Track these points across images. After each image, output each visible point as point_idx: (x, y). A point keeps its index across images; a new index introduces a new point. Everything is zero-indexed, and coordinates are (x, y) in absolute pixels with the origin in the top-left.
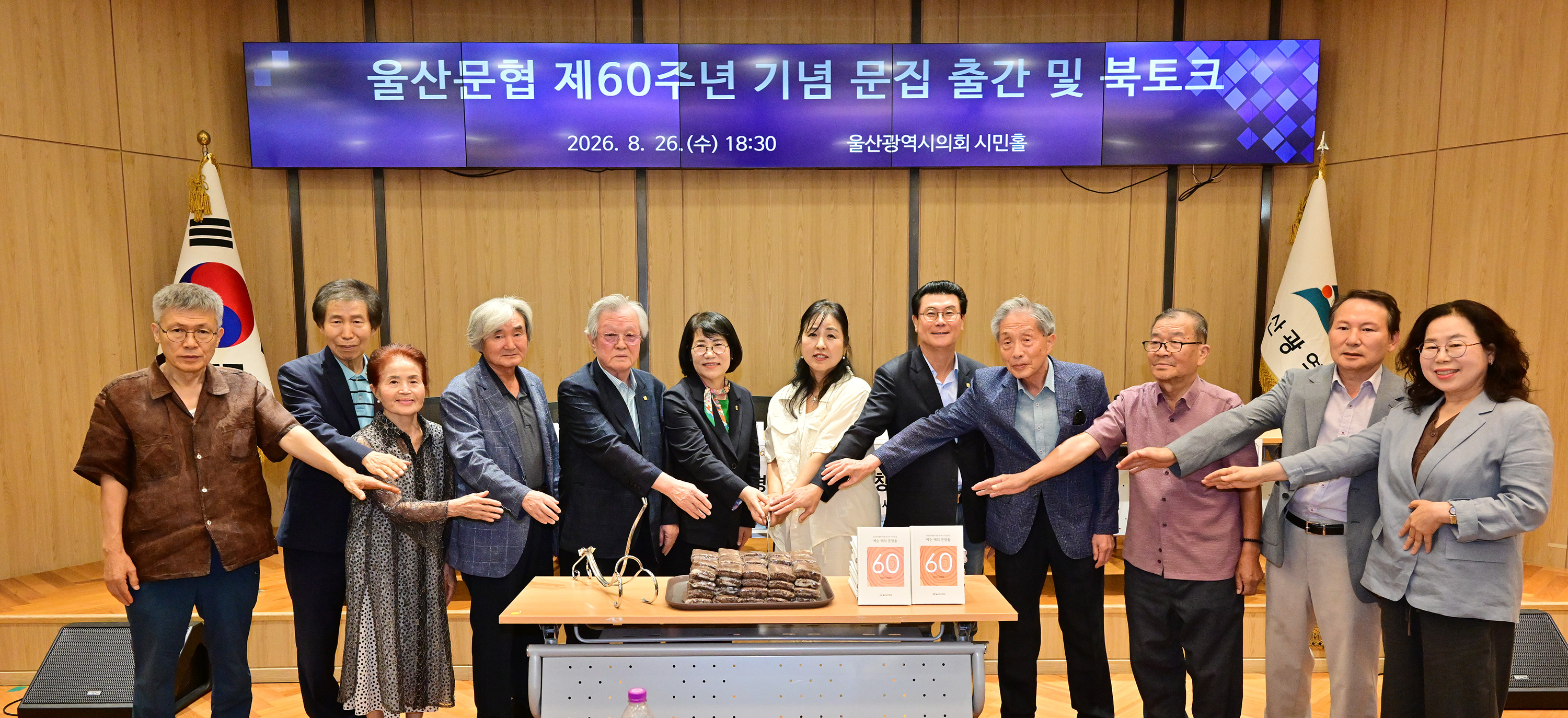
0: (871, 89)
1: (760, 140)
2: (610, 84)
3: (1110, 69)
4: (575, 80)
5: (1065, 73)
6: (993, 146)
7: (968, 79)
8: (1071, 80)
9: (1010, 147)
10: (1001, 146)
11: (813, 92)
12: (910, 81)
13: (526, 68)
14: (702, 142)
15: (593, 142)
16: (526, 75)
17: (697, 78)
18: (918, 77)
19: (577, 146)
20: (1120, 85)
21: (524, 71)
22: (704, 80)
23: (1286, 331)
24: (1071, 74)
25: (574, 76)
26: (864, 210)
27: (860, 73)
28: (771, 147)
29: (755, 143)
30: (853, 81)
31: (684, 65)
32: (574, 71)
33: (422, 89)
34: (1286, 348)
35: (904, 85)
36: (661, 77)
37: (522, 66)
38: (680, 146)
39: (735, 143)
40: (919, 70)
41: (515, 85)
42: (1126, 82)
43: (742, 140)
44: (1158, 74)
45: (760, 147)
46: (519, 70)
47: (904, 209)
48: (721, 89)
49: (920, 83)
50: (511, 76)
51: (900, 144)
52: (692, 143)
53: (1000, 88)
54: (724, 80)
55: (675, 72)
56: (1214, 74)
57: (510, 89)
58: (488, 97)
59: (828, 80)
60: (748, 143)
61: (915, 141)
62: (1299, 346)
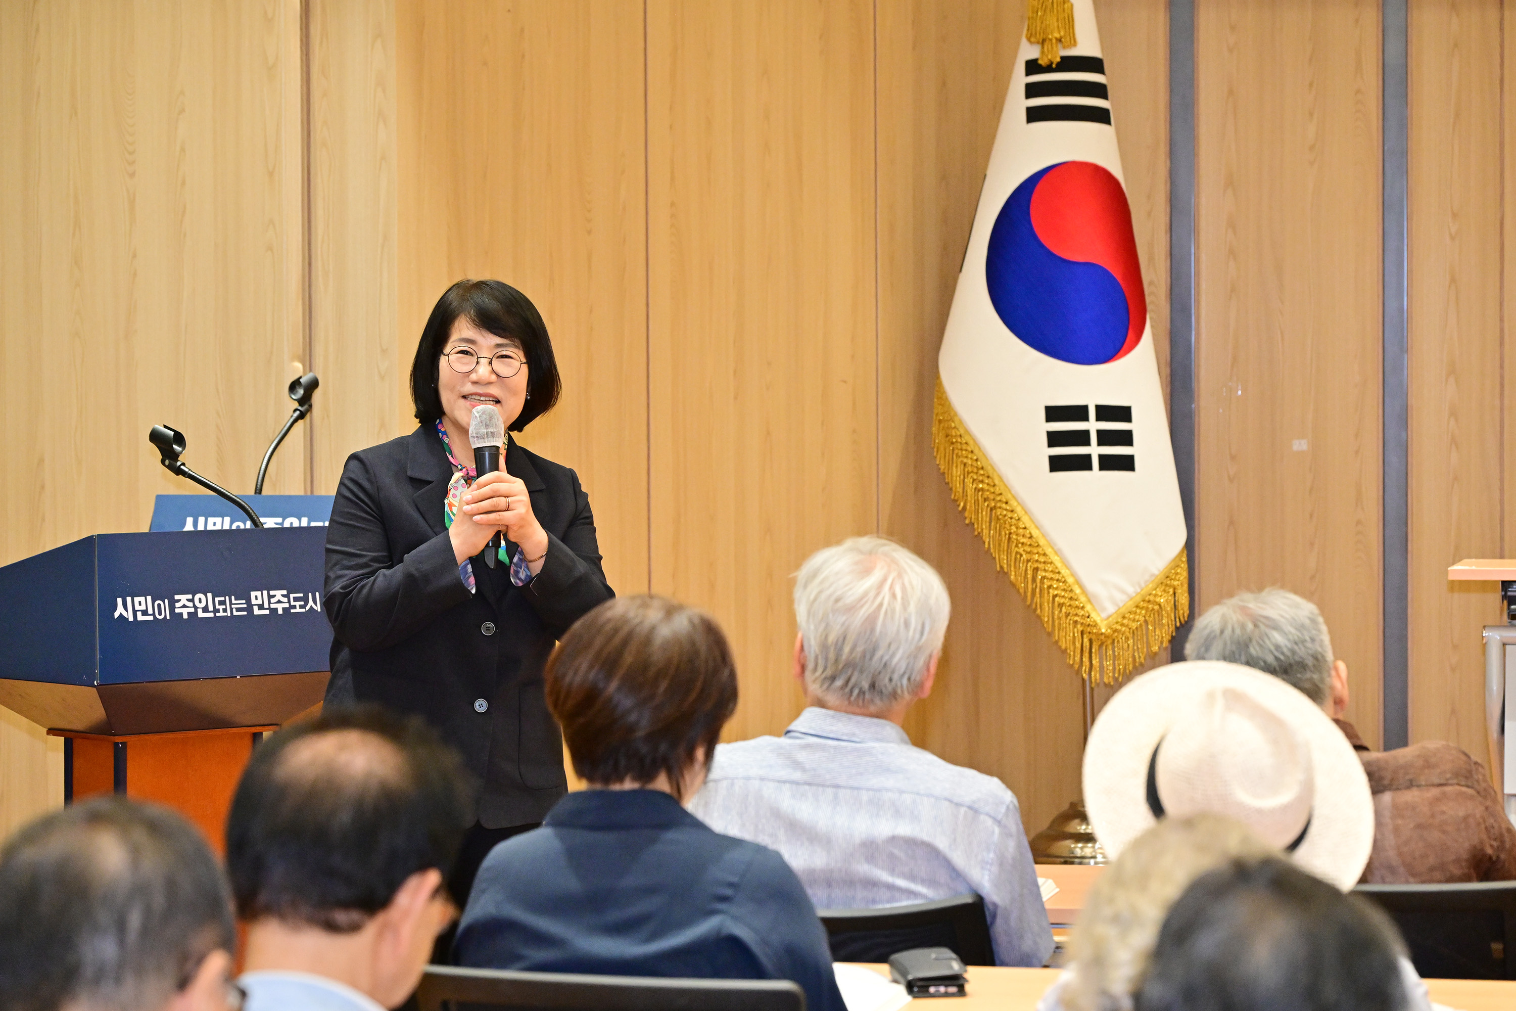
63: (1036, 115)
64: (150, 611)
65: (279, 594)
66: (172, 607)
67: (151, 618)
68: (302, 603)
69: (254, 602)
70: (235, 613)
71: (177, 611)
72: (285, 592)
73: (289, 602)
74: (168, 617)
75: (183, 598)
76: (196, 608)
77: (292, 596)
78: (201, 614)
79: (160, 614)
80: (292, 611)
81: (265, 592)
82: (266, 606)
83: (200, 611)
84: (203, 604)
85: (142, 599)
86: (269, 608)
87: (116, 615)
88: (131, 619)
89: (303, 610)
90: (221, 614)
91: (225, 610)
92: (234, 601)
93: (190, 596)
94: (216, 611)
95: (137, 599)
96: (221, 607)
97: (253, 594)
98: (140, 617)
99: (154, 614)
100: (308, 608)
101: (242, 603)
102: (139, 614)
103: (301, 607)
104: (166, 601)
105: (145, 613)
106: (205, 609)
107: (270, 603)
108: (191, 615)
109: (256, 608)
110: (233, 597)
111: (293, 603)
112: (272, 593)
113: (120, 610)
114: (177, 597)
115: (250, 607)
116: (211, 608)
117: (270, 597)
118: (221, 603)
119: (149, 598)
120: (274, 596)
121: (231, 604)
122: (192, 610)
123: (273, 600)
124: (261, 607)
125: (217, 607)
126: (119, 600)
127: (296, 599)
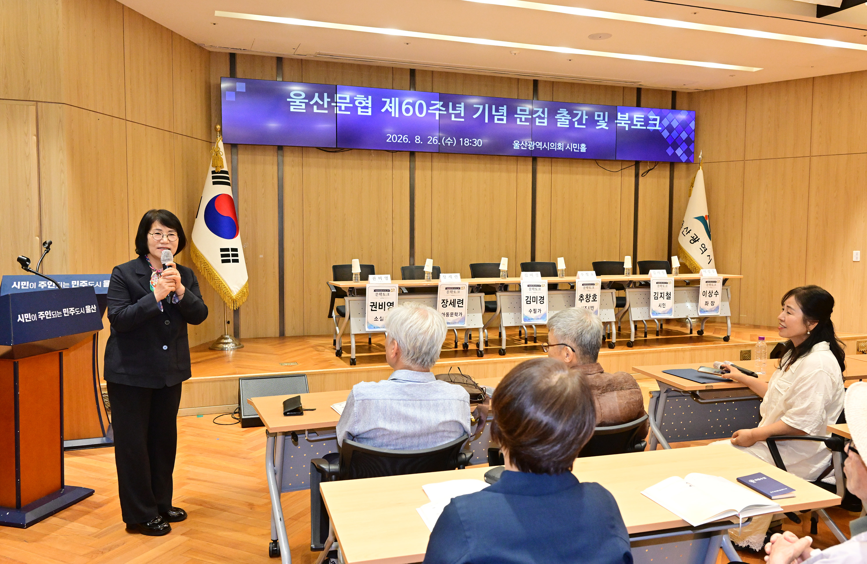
0: (523, 120)
1: (475, 141)
2: (407, 111)
3: (619, 118)
4: (391, 107)
5: (602, 118)
6: (573, 149)
7: (563, 118)
8: (604, 122)
9: (580, 150)
10: (577, 149)
11: (498, 119)
12: (539, 117)
13: (368, 99)
14: (449, 141)
15: (399, 138)
16: (367, 103)
17: (447, 110)
18: (543, 116)
19: (391, 139)
20: (623, 125)
21: (367, 101)
22: (451, 111)
23: (692, 234)
24: (604, 119)
25: (390, 105)
26: (513, 175)
27: (519, 112)
28: (480, 144)
29: (473, 142)
30: (516, 116)
31: (441, 103)
32: (391, 103)
33: (315, 107)
34: (692, 242)
35: (537, 119)
36: (431, 108)
37: (366, 99)
38: (439, 142)
39: (464, 142)
40: (543, 113)
41: (362, 108)
42: (625, 123)
43: (467, 140)
44: (637, 121)
45: (475, 144)
46: (365, 100)
47: (530, 176)
48: (458, 116)
49: (544, 118)
50: (360, 103)
51: (535, 145)
52: (445, 141)
53: (576, 123)
54: (459, 112)
55: (437, 106)
56: (658, 122)
57: (360, 110)
58: (349, 113)
59: (505, 115)
60: (470, 142)
61: (541, 145)
62: (698, 240)
63: (214, 183)
64: (30, 318)
65: (72, 309)
66: (37, 316)
67: (31, 320)
68: (79, 311)
69: (64, 312)
70: (58, 316)
71: (39, 317)
72: (73, 308)
73: (75, 311)
74: (36, 320)
75: (41, 313)
76: (45, 316)
77: (76, 309)
78: (47, 318)
79: (33, 319)
80: (76, 314)
81: (67, 309)
82: (68, 313)
83: (47, 317)
84: (48, 314)
85: (27, 314)
86: (69, 314)
87: (18, 321)
88: (24, 321)
89: (79, 313)
90: (54, 317)
91: (55, 316)
92: (58, 313)
93: (43, 312)
94: (52, 316)
95: (25, 315)
96: (54, 315)
97: (64, 310)
98: (27, 321)
99: (31, 319)
100: (81, 313)
101: (60, 313)
102: (26, 320)
103: (79, 312)
104: (35, 314)
105: (28, 319)
106: (49, 316)
107: (69, 312)
108: (45, 318)
109: (65, 314)
110: (57, 311)
111: (76, 312)
112: (70, 309)
113: (20, 319)
114: (39, 313)
115: (63, 314)
116: (50, 315)
117: (69, 310)
118: (54, 313)
119: (29, 314)
120: (70, 310)
121: (57, 313)
122: (44, 317)
123: (70, 311)
124: (66, 314)
125: (52, 315)
126: (19, 316)
127: (77, 310)
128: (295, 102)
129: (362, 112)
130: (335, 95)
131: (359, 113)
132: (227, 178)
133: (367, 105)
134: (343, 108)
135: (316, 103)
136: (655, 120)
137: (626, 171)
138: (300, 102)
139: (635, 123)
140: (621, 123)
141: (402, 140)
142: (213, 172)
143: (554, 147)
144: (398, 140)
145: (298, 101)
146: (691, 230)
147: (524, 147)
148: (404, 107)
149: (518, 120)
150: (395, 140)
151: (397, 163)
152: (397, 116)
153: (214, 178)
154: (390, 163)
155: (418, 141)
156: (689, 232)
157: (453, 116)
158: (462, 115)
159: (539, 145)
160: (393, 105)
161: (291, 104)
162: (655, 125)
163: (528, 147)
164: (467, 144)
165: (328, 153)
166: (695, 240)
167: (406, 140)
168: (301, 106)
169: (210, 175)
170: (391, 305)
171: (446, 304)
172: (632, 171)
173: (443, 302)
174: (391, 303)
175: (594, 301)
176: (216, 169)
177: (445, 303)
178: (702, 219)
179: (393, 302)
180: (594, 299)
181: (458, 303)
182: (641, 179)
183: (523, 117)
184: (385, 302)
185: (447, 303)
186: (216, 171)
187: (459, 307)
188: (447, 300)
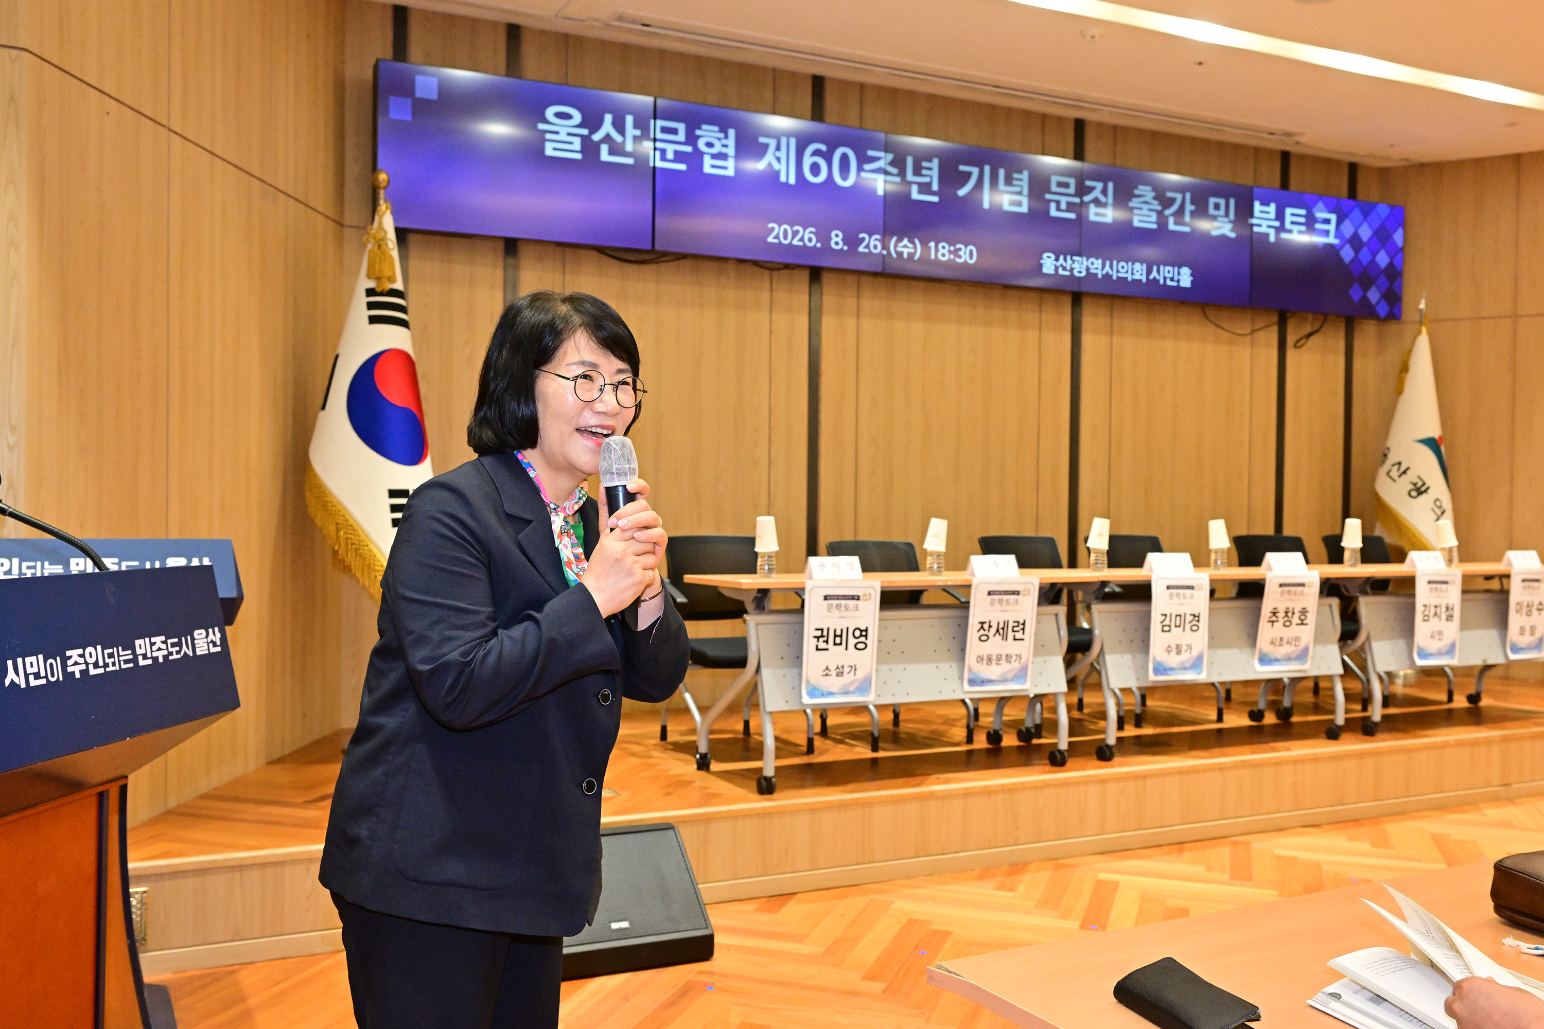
0: (1063, 206)
1: (960, 249)
2: (815, 169)
3: (1256, 213)
4: (778, 159)
5: (1222, 212)
6: (1165, 278)
7: (1145, 207)
8: (1226, 219)
9: (1178, 281)
10: (1172, 279)
11: (1011, 203)
12: (1096, 202)
13: (726, 137)
14: (905, 246)
15: (795, 233)
16: (725, 146)
17: (902, 174)
18: (1103, 199)
19: (777, 237)
20: (1264, 229)
21: (724, 142)
22: (910, 177)
23: (1411, 476)
24: (1227, 214)
25: (778, 154)
26: (1032, 335)
27: (1054, 188)
28: (971, 258)
29: (956, 252)
30: (1048, 196)
31: (890, 157)
32: (778, 148)
33: (604, 148)
34: (1414, 493)
35: (1092, 206)
36: (867, 167)
37: (722, 135)
38: (884, 248)
39: (937, 250)
40: (1104, 192)
41: (714, 156)
42: (1269, 227)
43: (943, 247)
44: (1293, 223)
45: (960, 257)
46: (719, 139)
47: (1067, 337)
48: (925, 188)
49: (1104, 205)
50: (710, 145)
51: (1088, 269)
52: (896, 246)
53: (1171, 220)
54: (926, 180)
55: (881, 164)
56: (1332, 227)
57: (708, 162)
58: (682, 167)
59: (1026, 191)
60: (950, 252)
61: (1100, 267)
62: (1426, 491)
63: (373, 320)
64: (43, 674)
65: (158, 640)
66: (64, 666)
67: (43, 681)
68: (178, 649)
69: (139, 651)
70: (123, 666)
71: (70, 669)
72: (163, 638)
73: (167, 649)
74: (61, 679)
75: (74, 654)
76: (87, 664)
77: (170, 641)
78: (93, 671)
79: (53, 676)
80: (171, 658)
81: (147, 639)
82: (149, 655)
83: (91, 667)
84: (93, 660)
85: (33, 659)
86: (152, 658)
87: (7, 682)
88: (23, 685)
89: (179, 656)
90: (111, 668)
91: (114, 664)
92: (121, 653)
93: (80, 651)
94: (106, 665)
95: (28, 660)
96: (110, 661)
97: (138, 642)
98: (33, 683)
99: (46, 677)
100: (182, 653)
101: (127, 655)
102: (31, 677)
103: (178, 652)
104: (58, 658)
105: (37, 676)
106: (96, 665)
107: (152, 651)
108: (84, 673)
109: (140, 658)
110: (120, 648)
111: (170, 650)
112: (153, 640)
113: (11, 676)
114: (68, 653)
115: (135, 660)
116: (101, 663)
117: (152, 644)
118: (111, 656)
119: (41, 657)
120: (155, 643)
121: (119, 656)
122: (83, 667)
123: (154, 648)
124: (145, 657)
125: (107, 660)
126: (10, 663)
127: (173, 645)
128: (557, 133)
129: (713, 166)
130: (652, 122)
131: (707, 169)
132: (403, 309)
133: (724, 150)
134: (670, 155)
135: (607, 139)
136: (1327, 221)
137: (1261, 336)
138: (569, 134)
139: (1288, 226)
140: (1260, 225)
141: (802, 239)
142: (370, 292)
143: (1127, 272)
144: (793, 238)
145: (563, 131)
146: (1408, 469)
147: (1064, 269)
148: (808, 161)
149: (1053, 206)
150: (786, 238)
151: (781, 297)
152: (792, 181)
153: (371, 306)
154: (765, 296)
155: (837, 243)
156: (1404, 472)
157: (915, 188)
158: (935, 187)
159: (1095, 266)
160: (782, 154)
161: (548, 136)
162: (1327, 233)
163: (1072, 270)
164: (943, 255)
165: (626, 265)
166: (1420, 490)
167: (810, 240)
168: (571, 143)
169: (362, 300)
170: (861, 635)
171: (986, 633)
172: (1272, 336)
173: (982, 627)
174: (861, 631)
175: (1302, 624)
176: (378, 285)
177: (984, 630)
178: (1433, 444)
179: (867, 628)
180: (1302, 620)
181: (1013, 631)
182: (1291, 355)
183: (1064, 200)
184: (847, 629)
185: (989, 631)
186: (379, 290)
187: (1015, 639)
188: (990, 622)
